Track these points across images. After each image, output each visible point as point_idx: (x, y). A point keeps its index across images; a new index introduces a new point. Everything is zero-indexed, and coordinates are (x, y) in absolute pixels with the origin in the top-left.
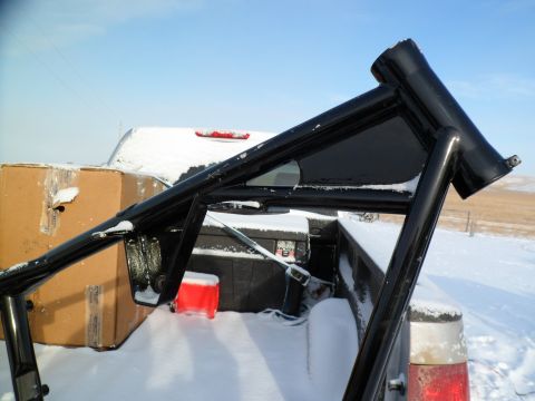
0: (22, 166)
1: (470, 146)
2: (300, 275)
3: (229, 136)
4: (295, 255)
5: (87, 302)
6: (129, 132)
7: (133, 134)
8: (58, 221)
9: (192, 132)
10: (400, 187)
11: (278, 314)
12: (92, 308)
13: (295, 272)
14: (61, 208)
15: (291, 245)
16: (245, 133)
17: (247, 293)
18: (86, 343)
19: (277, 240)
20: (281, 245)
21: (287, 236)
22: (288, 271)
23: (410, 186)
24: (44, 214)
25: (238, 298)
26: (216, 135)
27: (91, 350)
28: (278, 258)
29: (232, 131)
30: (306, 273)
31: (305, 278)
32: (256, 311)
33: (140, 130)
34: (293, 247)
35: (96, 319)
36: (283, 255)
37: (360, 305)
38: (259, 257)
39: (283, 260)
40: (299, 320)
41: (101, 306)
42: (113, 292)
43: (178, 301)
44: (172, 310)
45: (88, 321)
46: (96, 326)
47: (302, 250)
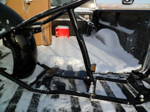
4: (89, 19)
11: (85, 36)
12: (42, 34)
13: (90, 23)
14: (29, 4)
15: (88, 16)
18: (42, 44)
19: (84, 15)
20: (85, 16)
22: (88, 23)
24: (23, 6)
27: (44, 46)
28: (84, 19)
30: (93, 24)
34: (89, 17)
35: (44, 37)
36: (86, 19)
37: (116, 27)
38: (80, 20)
39: (87, 20)
40: (92, 36)
41: (45, 33)
42: (48, 29)
43: (58, 34)
44: (57, 37)
45: (42, 38)
46: (44, 39)
47: (92, 17)
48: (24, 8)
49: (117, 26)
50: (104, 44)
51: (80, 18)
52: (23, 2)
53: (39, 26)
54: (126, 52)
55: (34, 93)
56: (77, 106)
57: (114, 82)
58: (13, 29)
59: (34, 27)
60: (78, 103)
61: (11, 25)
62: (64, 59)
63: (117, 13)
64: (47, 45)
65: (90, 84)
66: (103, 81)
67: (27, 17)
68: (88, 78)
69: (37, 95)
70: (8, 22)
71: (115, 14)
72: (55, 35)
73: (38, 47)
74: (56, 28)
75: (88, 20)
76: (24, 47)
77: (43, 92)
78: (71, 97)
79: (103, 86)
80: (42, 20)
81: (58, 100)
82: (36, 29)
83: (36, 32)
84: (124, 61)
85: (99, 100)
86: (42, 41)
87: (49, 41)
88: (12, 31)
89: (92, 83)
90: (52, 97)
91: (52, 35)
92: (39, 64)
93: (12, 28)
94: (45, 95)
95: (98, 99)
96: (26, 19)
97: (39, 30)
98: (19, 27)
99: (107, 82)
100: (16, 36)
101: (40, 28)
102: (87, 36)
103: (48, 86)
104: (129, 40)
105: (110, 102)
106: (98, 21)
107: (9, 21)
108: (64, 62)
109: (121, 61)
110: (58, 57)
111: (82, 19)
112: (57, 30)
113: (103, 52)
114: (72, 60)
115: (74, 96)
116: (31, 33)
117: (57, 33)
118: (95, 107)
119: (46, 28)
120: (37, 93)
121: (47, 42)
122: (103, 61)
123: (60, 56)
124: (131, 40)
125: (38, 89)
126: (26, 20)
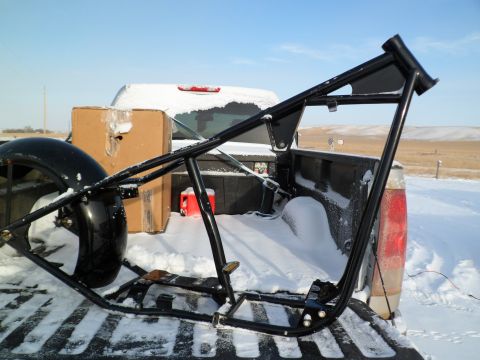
0: (88, 108)
1: (422, 76)
2: (273, 185)
3: (205, 90)
4: (268, 172)
5: (142, 202)
6: (124, 88)
7: (128, 89)
9: (175, 87)
10: (395, 93)
11: (257, 214)
12: (145, 206)
13: (269, 183)
14: (120, 138)
15: (264, 165)
16: (216, 87)
17: (234, 201)
18: (142, 230)
19: (255, 162)
20: (258, 165)
21: (260, 159)
22: (265, 183)
23: (400, 92)
24: (107, 141)
25: (228, 205)
26: (194, 89)
28: (255, 174)
29: (207, 86)
30: (276, 184)
31: (276, 188)
32: (242, 213)
33: (133, 86)
34: (266, 167)
35: (149, 213)
36: (259, 172)
37: (324, 194)
38: (243, 175)
39: (260, 176)
40: (275, 216)
41: (152, 204)
42: (160, 195)
43: (187, 208)
44: (183, 215)
45: (143, 215)
46: (149, 218)
47: (273, 168)
48: (108, 146)
49: (325, 191)
50: (295, 234)
51: (242, 171)
52: (107, 134)
53: (135, 186)
54: (340, 251)
55: (111, 311)
56: (187, 334)
57: (280, 305)
58: (87, 190)
59: (125, 186)
60: (192, 330)
61: (83, 183)
62: (185, 259)
63: (324, 161)
64: (156, 233)
65: (224, 302)
66: (257, 302)
67: (113, 167)
68: (220, 287)
69: (116, 316)
70: (79, 177)
71: (320, 162)
72: (179, 211)
73: (130, 237)
74: (183, 193)
75: (264, 176)
76: (103, 226)
77: (128, 310)
78: (182, 322)
79: (253, 310)
80: (140, 176)
81: (154, 325)
82: (127, 191)
83: (127, 197)
84: (324, 269)
85: (233, 328)
86: (142, 223)
87: (159, 223)
88: (85, 192)
89: (228, 299)
90: (144, 321)
91: (172, 210)
92: (127, 264)
93: (86, 187)
94: (131, 316)
95: (232, 325)
96: (111, 172)
97: (134, 193)
98: (99, 186)
99: (266, 304)
100: (91, 203)
101: (136, 190)
102: (261, 215)
103: (139, 300)
104: (344, 221)
105: (253, 332)
106: (294, 179)
107: (82, 176)
108: (186, 266)
109: (320, 270)
110: (173, 255)
111: (248, 173)
112: (185, 198)
113: (287, 252)
114: (204, 262)
115: (188, 321)
116: (118, 198)
117: (184, 204)
118: (220, 338)
119: (156, 191)
120: (116, 312)
121: (156, 225)
122: (276, 268)
123: (177, 253)
124: (346, 223)
125: (120, 305)
126: (111, 175)
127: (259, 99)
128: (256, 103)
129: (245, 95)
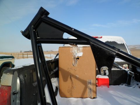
2: (132, 74)
4: (129, 68)
8: (77, 62)
11: (125, 85)
13: (130, 73)
14: (78, 58)
16: (101, 36)
18: (88, 97)
19: (123, 64)
20: (124, 65)
22: (128, 73)
24: (73, 60)
25: (113, 81)
27: (90, 99)
28: (123, 69)
30: (133, 73)
34: (128, 66)
36: (125, 68)
38: (119, 69)
40: (134, 86)
43: (98, 83)
44: (97, 86)
47: (131, 67)
48: (73, 62)
51: (118, 68)
52: (73, 57)
75: (127, 70)
86: (88, 94)
102: (127, 86)
111: (121, 69)
112: (97, 79)
127: (117, 40)
128: (116, 41)
129: (111, 39)
